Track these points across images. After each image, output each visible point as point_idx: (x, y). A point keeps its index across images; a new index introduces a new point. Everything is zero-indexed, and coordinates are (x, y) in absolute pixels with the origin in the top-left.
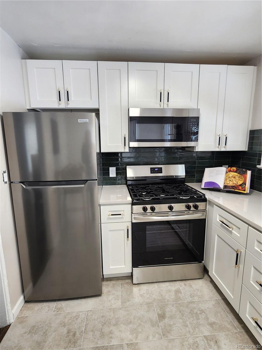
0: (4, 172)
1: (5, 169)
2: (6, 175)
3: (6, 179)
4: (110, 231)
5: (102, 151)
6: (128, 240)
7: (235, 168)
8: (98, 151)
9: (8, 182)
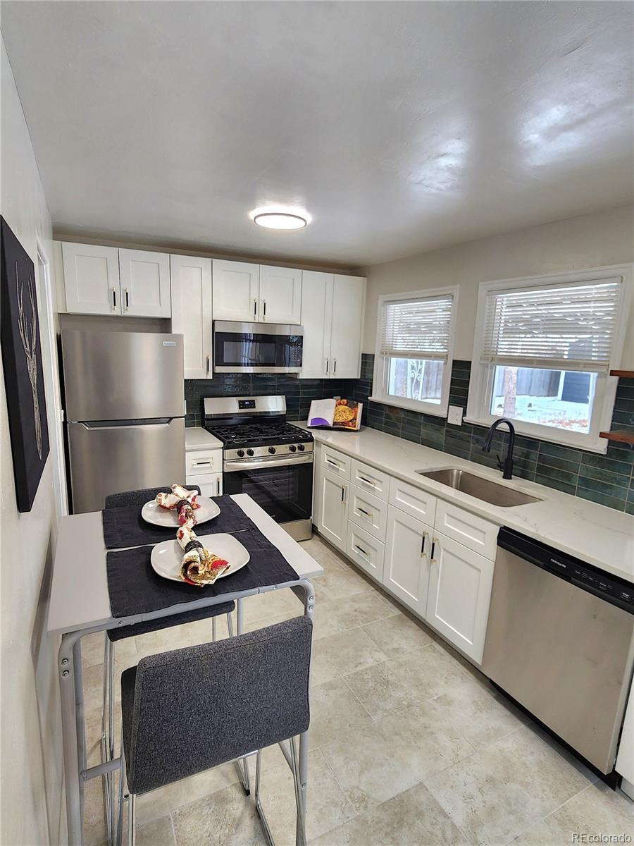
7: (346, 401)
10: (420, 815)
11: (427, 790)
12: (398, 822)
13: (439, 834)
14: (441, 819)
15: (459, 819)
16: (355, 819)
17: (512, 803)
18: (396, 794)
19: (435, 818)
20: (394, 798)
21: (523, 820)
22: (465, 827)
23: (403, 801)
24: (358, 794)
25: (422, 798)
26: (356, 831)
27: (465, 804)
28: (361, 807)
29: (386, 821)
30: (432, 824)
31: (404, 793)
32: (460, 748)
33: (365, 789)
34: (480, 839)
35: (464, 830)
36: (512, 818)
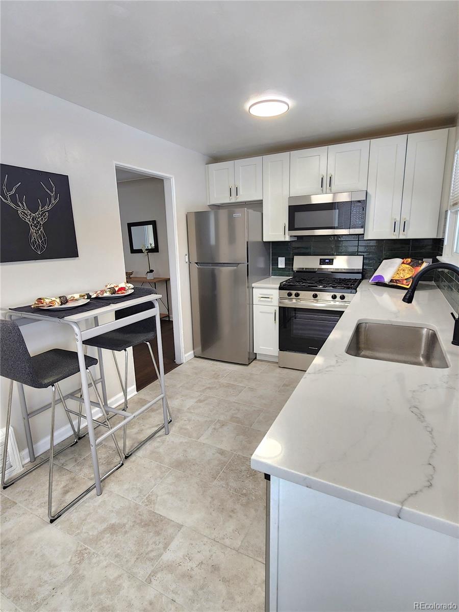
0: (186, 255)
1: (187, 253)
2: (187, 257)
3: (187, 260)
4: (261, 312)
5: (264, 240)
6: (275, 323)
7: (409, 260)
8: (260, 240)
9: (188, 262)
10: (158, 533)
11: (179, 531)
12: (146, 524)
13: (150, 549)
14: (161, 546)
15: (168, 556)
16: (136, 504)
17: (205, 590)
18: (165, 516)
19: (160, 542)
20: (161, 516)
21: (193, 603)
22: (163, 562)
23: (162, 521)
24: (153, 498)
25: (170, 530)
26: (130, 507)
27: (182, 557)
28: (145, 503)
29: (143, 518)
30: (155, 543)
31: (169, 519)
32: (231, 539)
33: (158, 500)
34: (159, 575)
35: (161, 562)
36: (190, 593)
